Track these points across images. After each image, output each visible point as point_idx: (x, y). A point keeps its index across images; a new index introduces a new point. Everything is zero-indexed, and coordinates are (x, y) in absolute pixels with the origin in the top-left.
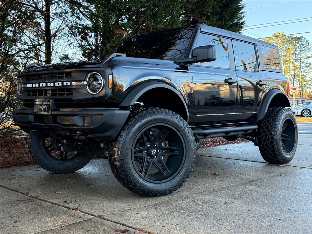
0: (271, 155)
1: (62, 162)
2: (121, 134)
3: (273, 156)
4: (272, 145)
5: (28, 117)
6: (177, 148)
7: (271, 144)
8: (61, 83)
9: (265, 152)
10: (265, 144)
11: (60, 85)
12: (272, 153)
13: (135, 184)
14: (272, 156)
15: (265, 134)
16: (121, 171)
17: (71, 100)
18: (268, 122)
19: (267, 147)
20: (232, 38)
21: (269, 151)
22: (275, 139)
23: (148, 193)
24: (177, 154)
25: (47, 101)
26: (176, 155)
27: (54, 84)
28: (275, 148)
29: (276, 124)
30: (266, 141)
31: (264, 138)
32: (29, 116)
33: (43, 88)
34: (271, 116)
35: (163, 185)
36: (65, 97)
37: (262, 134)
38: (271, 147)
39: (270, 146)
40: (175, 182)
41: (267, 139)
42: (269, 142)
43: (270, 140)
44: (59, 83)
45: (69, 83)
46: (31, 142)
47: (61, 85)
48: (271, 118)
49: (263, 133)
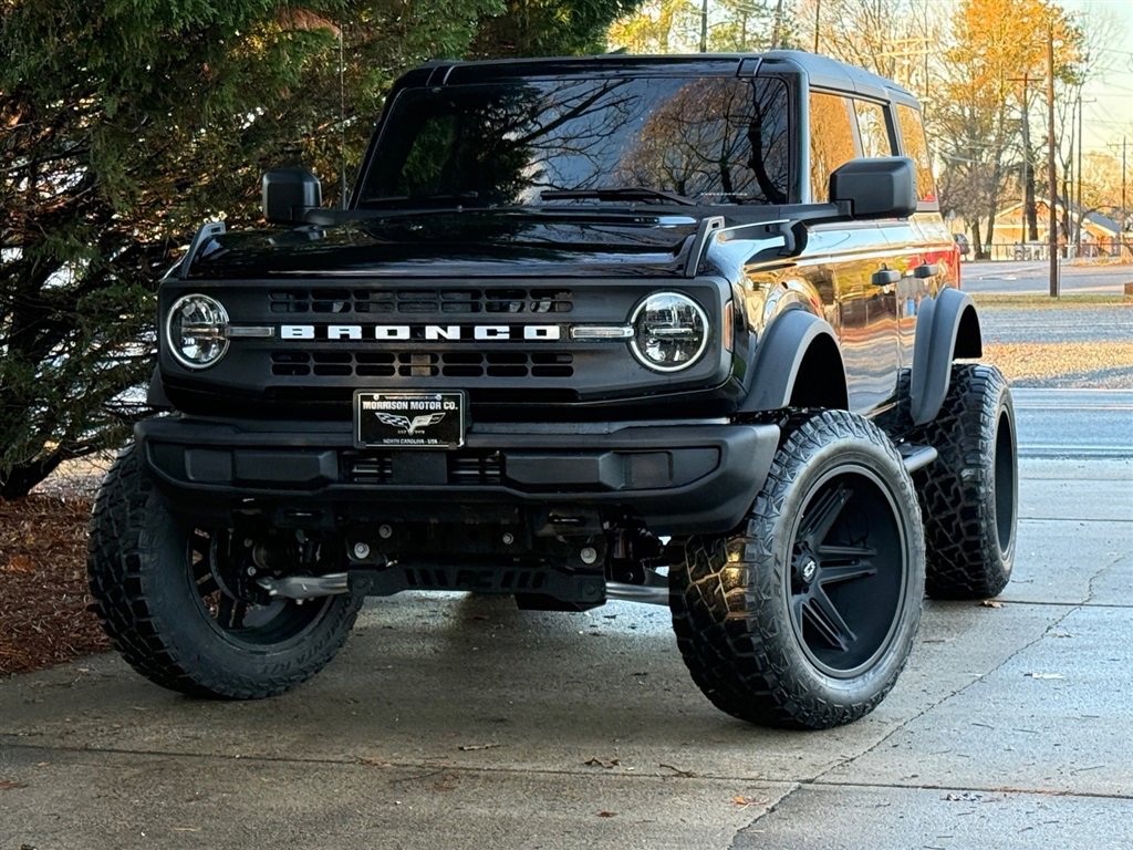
0: (961, 562)
1: (260, 648)
2: (755, 511)
3: (969, 569)
4: (968, 523)
5: (318, 460)
6: (870, 552)
7: (964, 519)
8: (507, 328)
9: (939, 551)
10: (941, 520)
11: (499, 337)
12: (964, 554)
13: (797, 684)
14: (962, 569)
15: (940, 480)
16: (760, 639)
17: (570, 394)
18: (949, 430)
19: (949, 531)
20: (855, 93)
21: (956, 549)
22: (981, 498)
23: (827, 712)
24: (871, 572)
25: (439, 396)
26: (867, 575)
27: (467, 332)
28: (983, 535)
29: (982, 437)
30: (946, 508)
31: (939, 497)
32: (321, 457)
33: (392, 346)
34: (956, 405)
35: (860, 682)
36: (531, 382)
37: (930, 482)
38: (964, 531)
39: (961, 525)
40: (885, 671)
41: (948, 501)
42: (957, 511)
43: (964, 503)
44: (499, 328)
45: (553, 332)
46: (151, 567)
47: (507, 336)
48: (956, 412)
49: (932, 477)
